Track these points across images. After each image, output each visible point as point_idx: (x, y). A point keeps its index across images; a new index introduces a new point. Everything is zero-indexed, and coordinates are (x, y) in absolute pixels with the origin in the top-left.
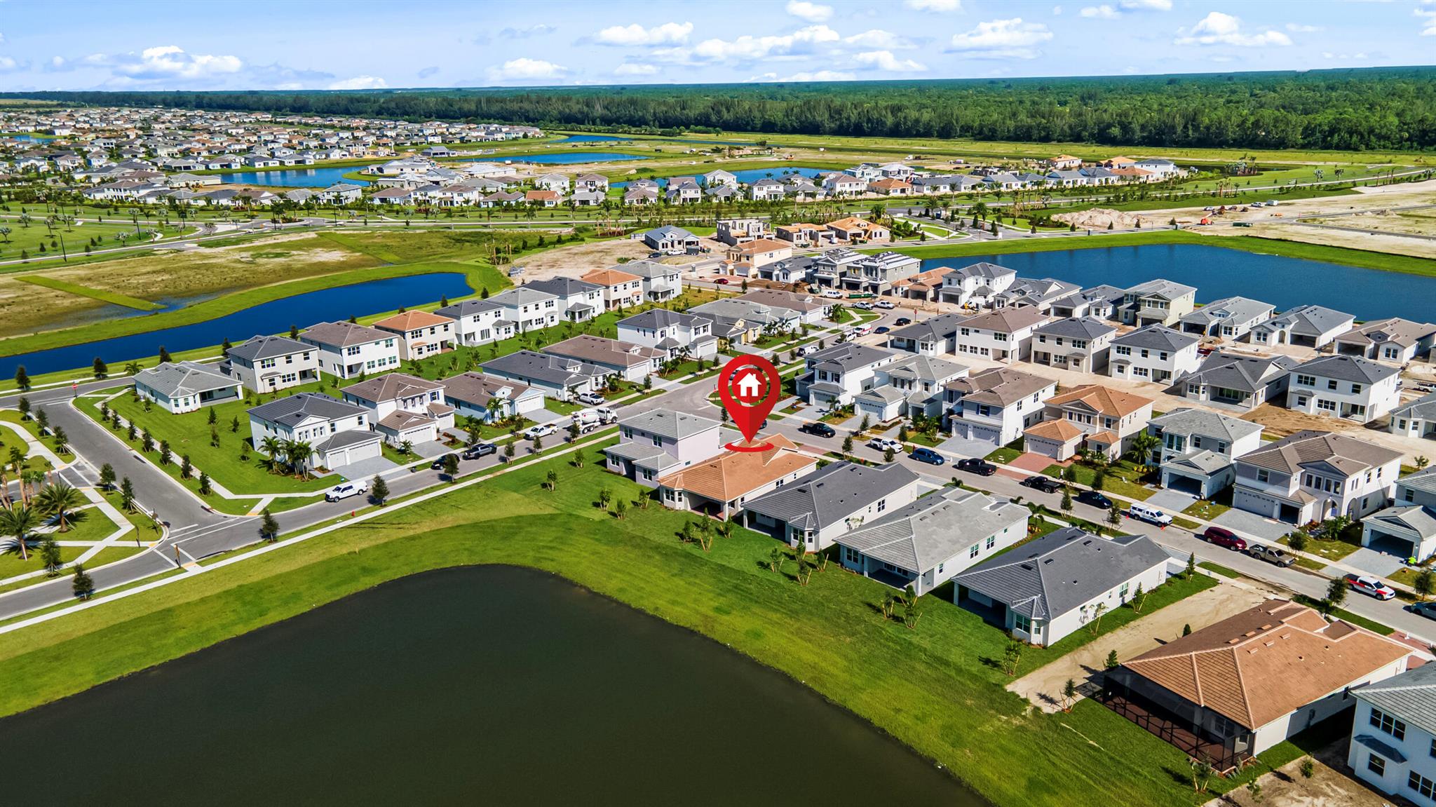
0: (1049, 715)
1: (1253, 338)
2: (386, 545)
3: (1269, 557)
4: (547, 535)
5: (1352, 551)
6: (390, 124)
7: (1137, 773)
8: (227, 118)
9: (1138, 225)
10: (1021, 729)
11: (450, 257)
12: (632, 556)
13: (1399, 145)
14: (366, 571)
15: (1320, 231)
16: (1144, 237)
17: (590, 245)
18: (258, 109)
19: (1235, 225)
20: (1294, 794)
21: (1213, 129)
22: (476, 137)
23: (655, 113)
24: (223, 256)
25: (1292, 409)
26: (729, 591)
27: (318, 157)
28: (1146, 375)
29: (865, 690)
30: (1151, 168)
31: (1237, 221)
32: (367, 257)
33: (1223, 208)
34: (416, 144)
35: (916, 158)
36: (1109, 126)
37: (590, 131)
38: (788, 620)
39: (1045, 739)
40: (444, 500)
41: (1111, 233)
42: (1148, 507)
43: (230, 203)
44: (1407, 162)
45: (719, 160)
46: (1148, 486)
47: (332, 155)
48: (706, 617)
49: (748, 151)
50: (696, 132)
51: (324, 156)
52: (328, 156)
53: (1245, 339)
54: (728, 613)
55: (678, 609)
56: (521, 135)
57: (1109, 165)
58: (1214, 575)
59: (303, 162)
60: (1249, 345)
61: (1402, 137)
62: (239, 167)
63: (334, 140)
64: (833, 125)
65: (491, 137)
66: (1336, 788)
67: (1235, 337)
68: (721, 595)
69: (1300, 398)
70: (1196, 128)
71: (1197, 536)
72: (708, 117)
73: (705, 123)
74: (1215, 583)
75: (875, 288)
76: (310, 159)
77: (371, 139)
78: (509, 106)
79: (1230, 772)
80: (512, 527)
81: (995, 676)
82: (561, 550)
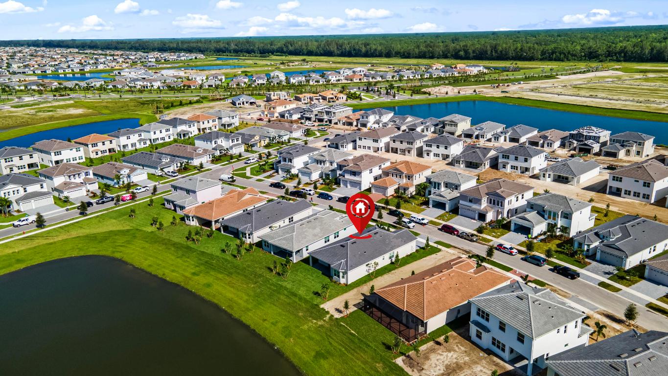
0: (337, 319)
1: (493, 139)
2: (35, 248)
3: (467, 238)
4: (121, 240)
5: (506, 233)
6: (134, 53)
7: (369, 346)
8: (55, 51)
9: (459, 93)
10: (322, 326)
11: (135, 111)
12: (160, 248)
13: (580, 59)
14: (18, 261)
15: (538, 94)
16: (461, 98)
17: (206, 104)
18: (73, 47)
19: (502, 92)
20: (440, 352)
21: (504, 52)
22: (172, 59)
23: (258, 48)
24: (20, 112)
25: (501, 170)
26: (202, 264)
27: (92, 68)
28: (439, 157)
29: (252, 310)
30: (473, 69)
31: (504, 90)
32: (95, 112)
33: (499, 85)
34: (143, 62)
35: (372, 66)
36: (460, 51)
37: (227, 56)
38: (227, 278)
39: (331, 331)
40: (76, 224)
41: (447, 96)
42: (418, 216)
43: (37, 88)
44: (582, 65)
45: (282, 67)
46: (424, 207)
47: (99, 67)
48: (186, 277)
49: (297, 63)
50: (276, 56)
51: (95, 67)
52: (97, 67)
53: (489, 140)
54: (198, 275)
55: (174, 274)
56: (194, 57)
57: (456, 67)
58: (440, 247)
59: (83, 70)
60: (491, 143)
61: (581, 55)
62: (50, 72)
63: (102, 61)
64: (338, 52)
65: (179, 59)
66: (460, 347)
67: (486, 139)
68: (198, 266)
69: (503, 165)
70: (496, 52)
71: (439, 229)
72: (282, 49)
73: (281, 51)
74: (440, 250)
75: (330, 121)
76: (87, 69)
77: (121, 60)
78: (192, 45)
79: (413, 343)
80: (106, 237)
81: (317, 300)
82: (127, 247)
